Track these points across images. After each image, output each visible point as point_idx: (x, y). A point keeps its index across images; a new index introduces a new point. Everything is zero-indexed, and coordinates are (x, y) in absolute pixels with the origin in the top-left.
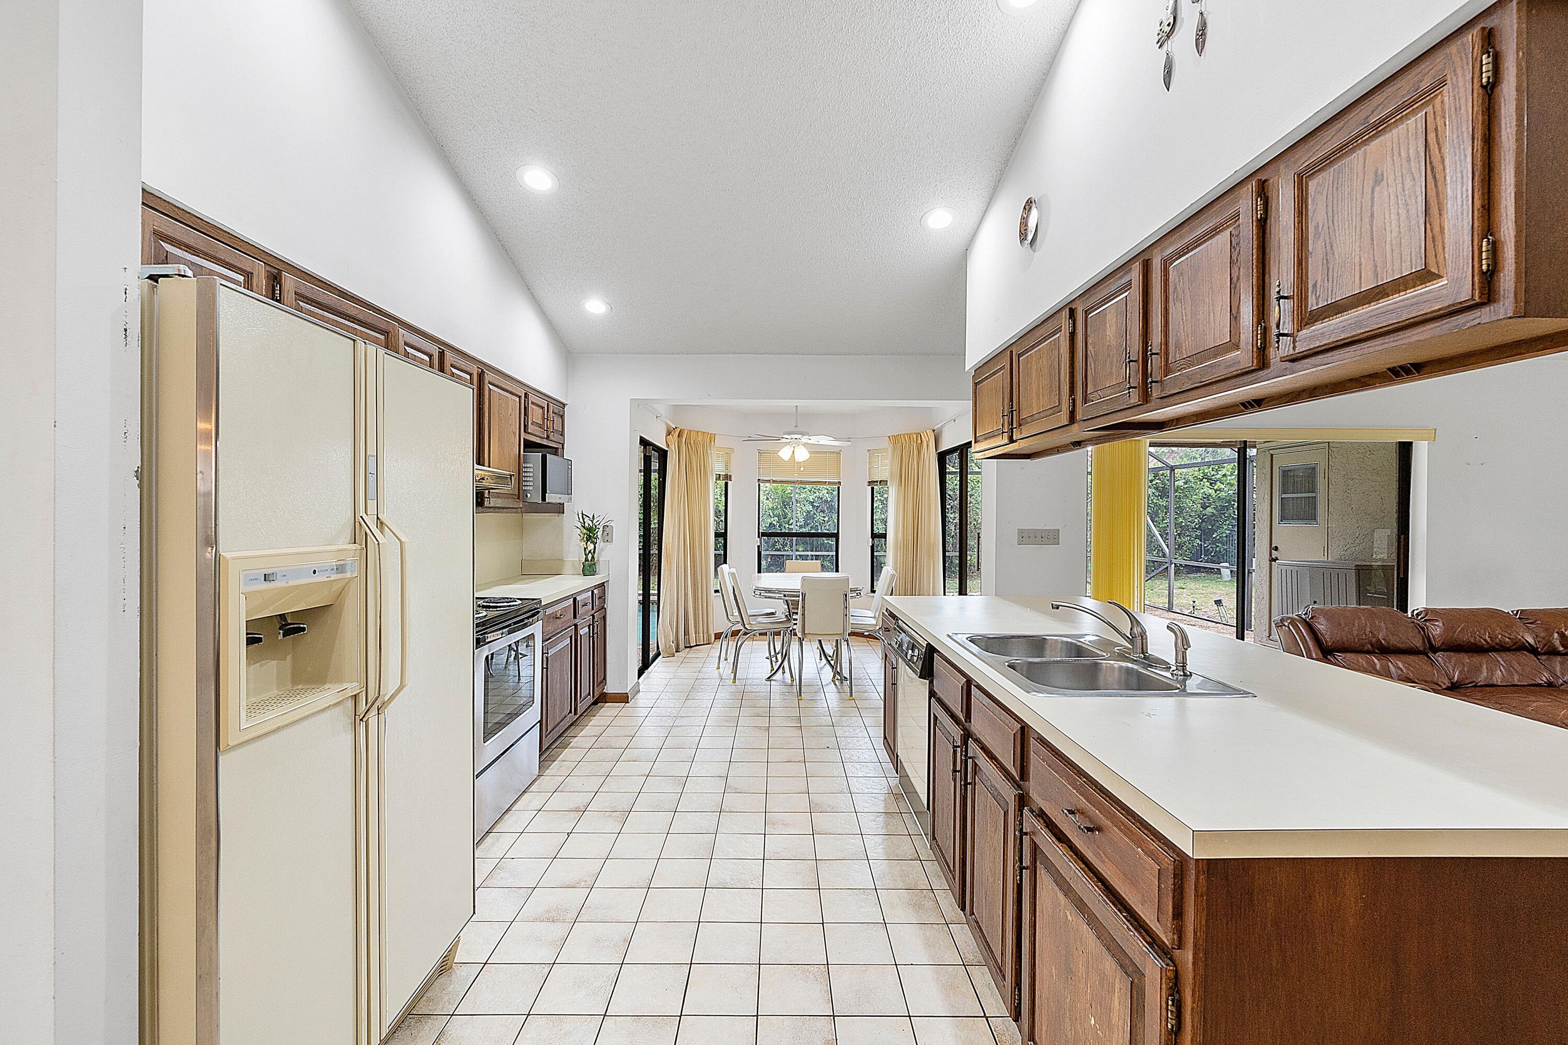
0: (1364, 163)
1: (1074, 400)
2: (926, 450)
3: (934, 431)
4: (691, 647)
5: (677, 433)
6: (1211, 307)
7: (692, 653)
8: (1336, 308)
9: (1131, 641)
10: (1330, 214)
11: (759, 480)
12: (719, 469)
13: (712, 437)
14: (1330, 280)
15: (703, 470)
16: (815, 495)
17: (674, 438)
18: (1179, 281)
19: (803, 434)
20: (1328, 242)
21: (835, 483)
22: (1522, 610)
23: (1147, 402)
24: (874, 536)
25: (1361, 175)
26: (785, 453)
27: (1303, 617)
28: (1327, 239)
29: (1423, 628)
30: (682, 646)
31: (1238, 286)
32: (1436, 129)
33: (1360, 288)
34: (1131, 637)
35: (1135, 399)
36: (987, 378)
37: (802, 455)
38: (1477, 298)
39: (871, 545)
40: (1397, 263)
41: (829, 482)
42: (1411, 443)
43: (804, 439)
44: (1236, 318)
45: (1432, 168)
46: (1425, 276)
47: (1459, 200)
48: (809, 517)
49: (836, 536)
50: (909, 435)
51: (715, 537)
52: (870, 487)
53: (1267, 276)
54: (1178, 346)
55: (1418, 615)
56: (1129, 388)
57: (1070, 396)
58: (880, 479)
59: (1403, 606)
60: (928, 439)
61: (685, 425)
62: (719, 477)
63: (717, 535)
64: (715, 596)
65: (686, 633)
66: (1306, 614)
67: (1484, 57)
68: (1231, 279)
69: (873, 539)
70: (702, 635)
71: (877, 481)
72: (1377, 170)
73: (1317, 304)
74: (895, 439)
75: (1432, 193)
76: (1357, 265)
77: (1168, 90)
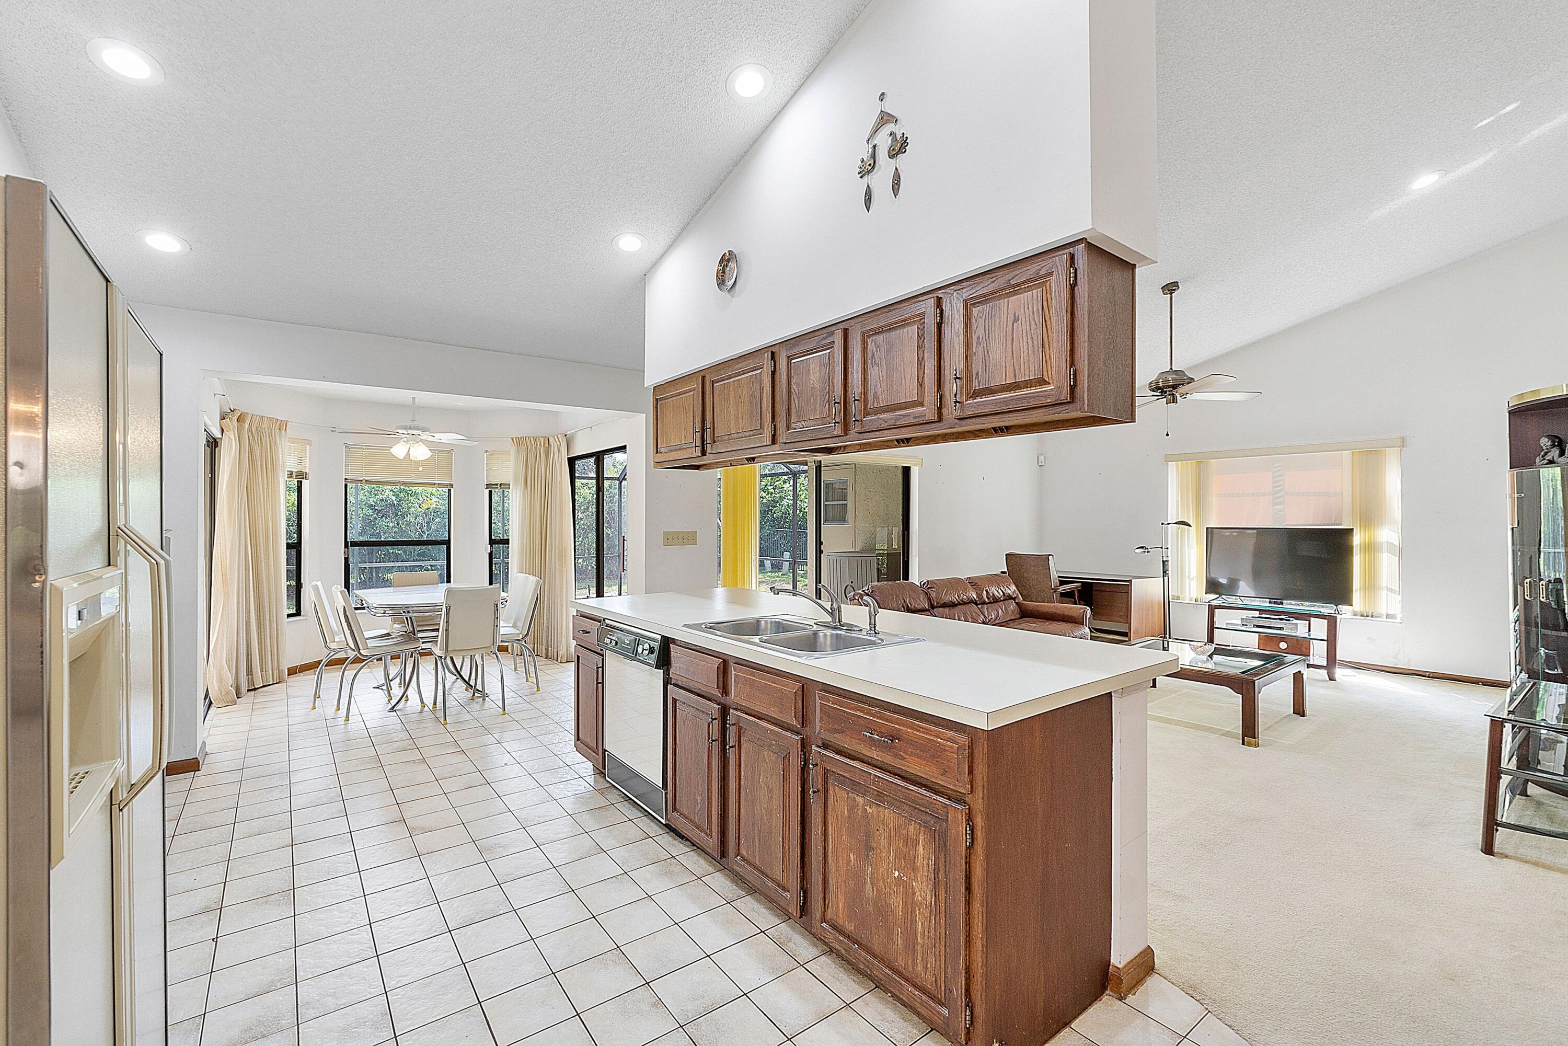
0: (1008, 306)
1: (775, 425)
2: (556, 455)
3: (565, 436)
4: (255, 689)
5: (236, 418)
6: (903, 374)
7: (261, 696)
8: (991, 391)
9: (831, 614)
10: (987, 332)
11: (346, 479)
12: (291, 464)
13: (282, 425)
14: (987, 372)
15: (271, 467)
16: (377, 497)
17: (231, 423)
18: (877, 351)
19: (424, 430)
20: (986, 349)
21: (447, 485)
22: (969, 578)
23: (847, 435)
24: (492, 542)
25: (1006, 312)
26: (399, 451)
28: (985, 345)
29: (927, 594)
30: (244, 689)
31: (923, 363)
32: (1047, 301)
33: (1006, 381)
34: (831, 611)
35: (838, 431)
36: (672, 396)
37: (421, 453)
38: (1068, 399)
39: (489, 552)
40: (1027, 373)
41: (439, 484)
42: (909, 468)
43: (425, 436)
44: (921, 385)
45: (1045, 321)
46: (1042, 382)
47: (1060, 343)
48: (369, 523)
49: (447, 543)
50: (535, 439)
51: (287, 549)
52: (488, 490)
53: (942, 361)
54: (875, 396)
55: (924, 584)
56: (835, 423)
57: (772, 422)
58: (500, 482)
60: (558, 444)
61: (242, 408)
62: (291, 475)
63: (289, 546)
64: (288, 622)
65: (250, 672)
66: (868, 589)
67: (1072, 269)
68: (918, 358)
69: (491, 546)
70: (271, 672)
71: (497, 484)
72: (1015, 313)
73: (979, 386)
74: (519, 441)
75: (1045, 336)
76: (1004, 367)
77: (868, 211)
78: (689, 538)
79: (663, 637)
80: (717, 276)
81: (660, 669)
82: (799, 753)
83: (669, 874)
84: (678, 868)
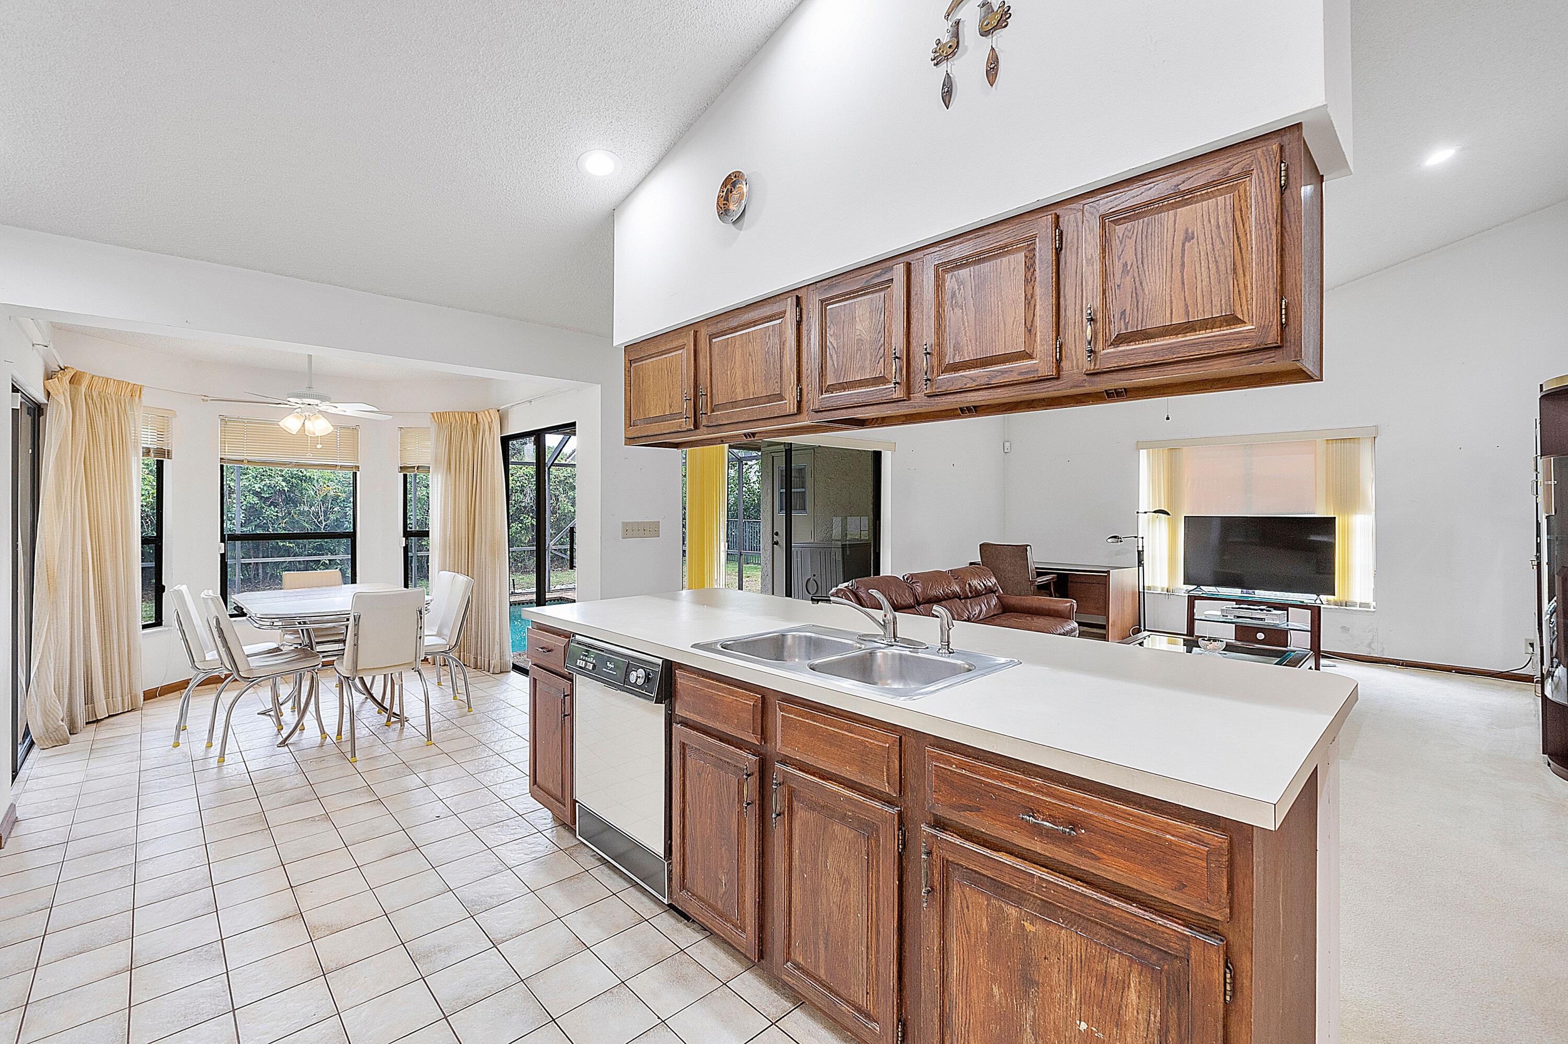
0: (1175, 220)
1: (801, 389)
2: (487, 433)
3: (498, 411)
4: (98, 721)
5: (68, 377)
6: (1001, 317)
7: (104, 732)
8: (1146, 335)
9: (884, 626)
10: (1139, 256)
11: (221, 459)
12: (148, 439)
13: (136, 391)
14: (1140, 310)
15: (119, 442)
16: (264, 482)
17: (60, 387)
18: (959, 289)
19: (323, 399)
20: (1137, 279)
21: (352, 467)
22: (951, 570)
23: (910, 399)
24: (407, 534)
25: (1171, 230)
26: (291, 424)
27: (850, 588)
28: (1136, 275)
29: (911, 589)
30: (80, 720)
31: (1032, 302)
32: (1241, 210)
33: (1171, 321)
34: (883, 623)
35: (899, 394)
36: (650, 356)
37: (320, 427)
38: (1279, 342)
39: (404, 545)
40: (1208, 307)
41: (341, 466)
42: (880, 452)
43: (324, 406)
44: (1030, 331)
45: (1238, 237)
46: (1232, 320)
47: (1266, 267)
48: (252, 512)
49: (352, 536)
50: (461, 414)
51: (143, 543)
52: (402, 474)
53: (1062, 299)
54: (957, 348)
55: (907, 579)
56: (895, 384)
57: (798, 385)
58: (417, 465)
59: (877, 572)
60: (490, 421)
61: (77, 363)
62: (147, 452)
63: (145, 541)
64: (144, 634)
65: (89, 699)
66: (852, 585)
67: (1283, 165)
68: (1026, 296)
69: (407, 539)
70: (120, 698)
71: (414, 467)
72: (1187, 230)
73: (1126, 329)
74: (440, 417)
75: (1238, 258)
76: (1168, 304)
77: (948, 108)
78: (650, 530)
79: (665, 661)
80: (718, 204)
81: (662, 703)
82: (896, 833)
83: (680, 979)
84: (692, 969)
